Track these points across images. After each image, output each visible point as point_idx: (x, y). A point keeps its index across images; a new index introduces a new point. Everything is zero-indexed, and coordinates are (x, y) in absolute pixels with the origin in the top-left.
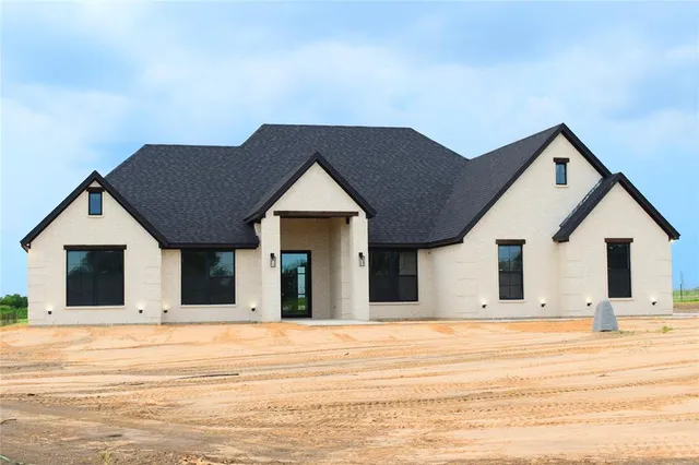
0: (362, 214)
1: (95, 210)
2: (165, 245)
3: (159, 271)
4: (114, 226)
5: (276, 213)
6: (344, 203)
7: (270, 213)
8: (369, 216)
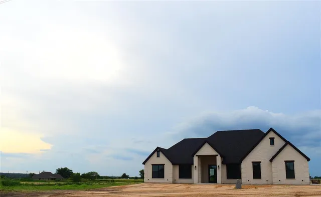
0: (219, 155)
1: (158, 156)
2: (174, 164)
3: (172, 170)
4: (162, 160)
5: (197, 156)
6: (214, 153)
7: (195, 156)
8: (220, 156)
